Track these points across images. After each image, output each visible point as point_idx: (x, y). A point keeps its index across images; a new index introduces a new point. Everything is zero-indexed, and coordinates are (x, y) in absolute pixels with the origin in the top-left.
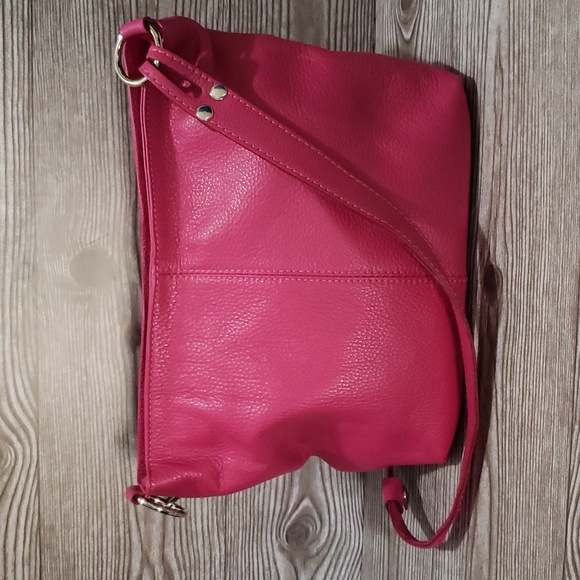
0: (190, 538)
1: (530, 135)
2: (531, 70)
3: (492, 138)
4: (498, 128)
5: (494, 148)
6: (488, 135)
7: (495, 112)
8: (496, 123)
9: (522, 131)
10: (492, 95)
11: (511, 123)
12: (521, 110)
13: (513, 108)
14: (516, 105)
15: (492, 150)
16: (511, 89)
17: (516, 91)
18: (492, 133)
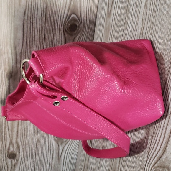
0: (26, 136)
1: (154, 36)
2: (158, 13)
3: (140, 31)
4: (143, 28)
5: (140, 35)
6: (139, 29)
7: (142, 22)
8: (142, 26)
9: (151, 33)
10: (142, 15)
11: (147, 28)
12: (152, 25)
13: (149, 23)
14: (150, 23)
15: (139, 35)
16: (150, 16)
17: (151, 18)
18: (140, 29)
